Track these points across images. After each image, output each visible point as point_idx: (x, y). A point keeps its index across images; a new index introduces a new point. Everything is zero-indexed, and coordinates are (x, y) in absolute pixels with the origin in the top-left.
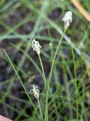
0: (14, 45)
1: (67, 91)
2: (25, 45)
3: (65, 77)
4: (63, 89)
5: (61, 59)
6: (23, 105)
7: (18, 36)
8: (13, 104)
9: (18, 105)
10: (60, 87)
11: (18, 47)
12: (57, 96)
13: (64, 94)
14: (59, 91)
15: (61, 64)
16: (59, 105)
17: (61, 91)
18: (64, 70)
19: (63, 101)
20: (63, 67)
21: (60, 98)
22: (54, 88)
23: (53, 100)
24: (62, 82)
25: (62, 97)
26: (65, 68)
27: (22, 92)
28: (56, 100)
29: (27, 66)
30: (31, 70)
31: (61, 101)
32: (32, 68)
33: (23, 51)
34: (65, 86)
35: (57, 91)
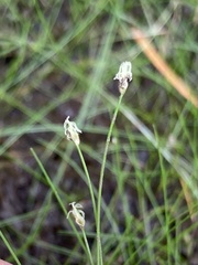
1: (147, 231)
2: (63, 145)
3: (142, 204)
4: (139, 226)
5: (133, 169)
6: (63, 257)
7: (49, 127)
8: (43, 257)
9: (53, 258)
10: (133, 221)
11: (51, 147)
12: (128, 239)
13: (141, 235)
14: (131, 231)
15: (134, 178)
16: (132, 256)
17: (136, 231)
18: (139, 189)
19: (139, 249)
20: (137, 185)
21: (133, 243)
22: (122, 227)
23: (121, 246)
24: (136, 213)
25: (137, 240)
26: (142, 185)
27: (61, 232)
28: (127, 247)
29: (68, 184)
30: (75, 193)
31: (134, 250)
32: (78, 188)
34: (142, 221)
35: (127, 231)
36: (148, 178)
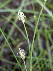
0: (5, 18)
1: (49, 55)
2: (14, 17)
3: (48, 43)
4: (46, 53)
5: (44, 29)
6: (13, 66)
7: (8, 10)
8: (5, 66)
9: (9, 66)
10: (43, 52)
11: (8, 19)
12: (41, 59)
13: (47, 57)
14: (43, 55)
15: (44, 32)
16: (43, 66)
17: (44, 55)
18: (46, 37)
19: (45, 63)
20: (45, 35)
21: (43, 61)
22: (39, 53)
23: (37, 62)
24: (45, 48)
25: (45, 59)
26: (48, 35)
27: (12, 56)
28: (40, 62)
29: (16, 34)
30: (19, 38)
31: (44, 63)
32: (20, 36)
33: (12, 22)
34: (47, 51)
35: (40, 55)
36: (50, 33)
